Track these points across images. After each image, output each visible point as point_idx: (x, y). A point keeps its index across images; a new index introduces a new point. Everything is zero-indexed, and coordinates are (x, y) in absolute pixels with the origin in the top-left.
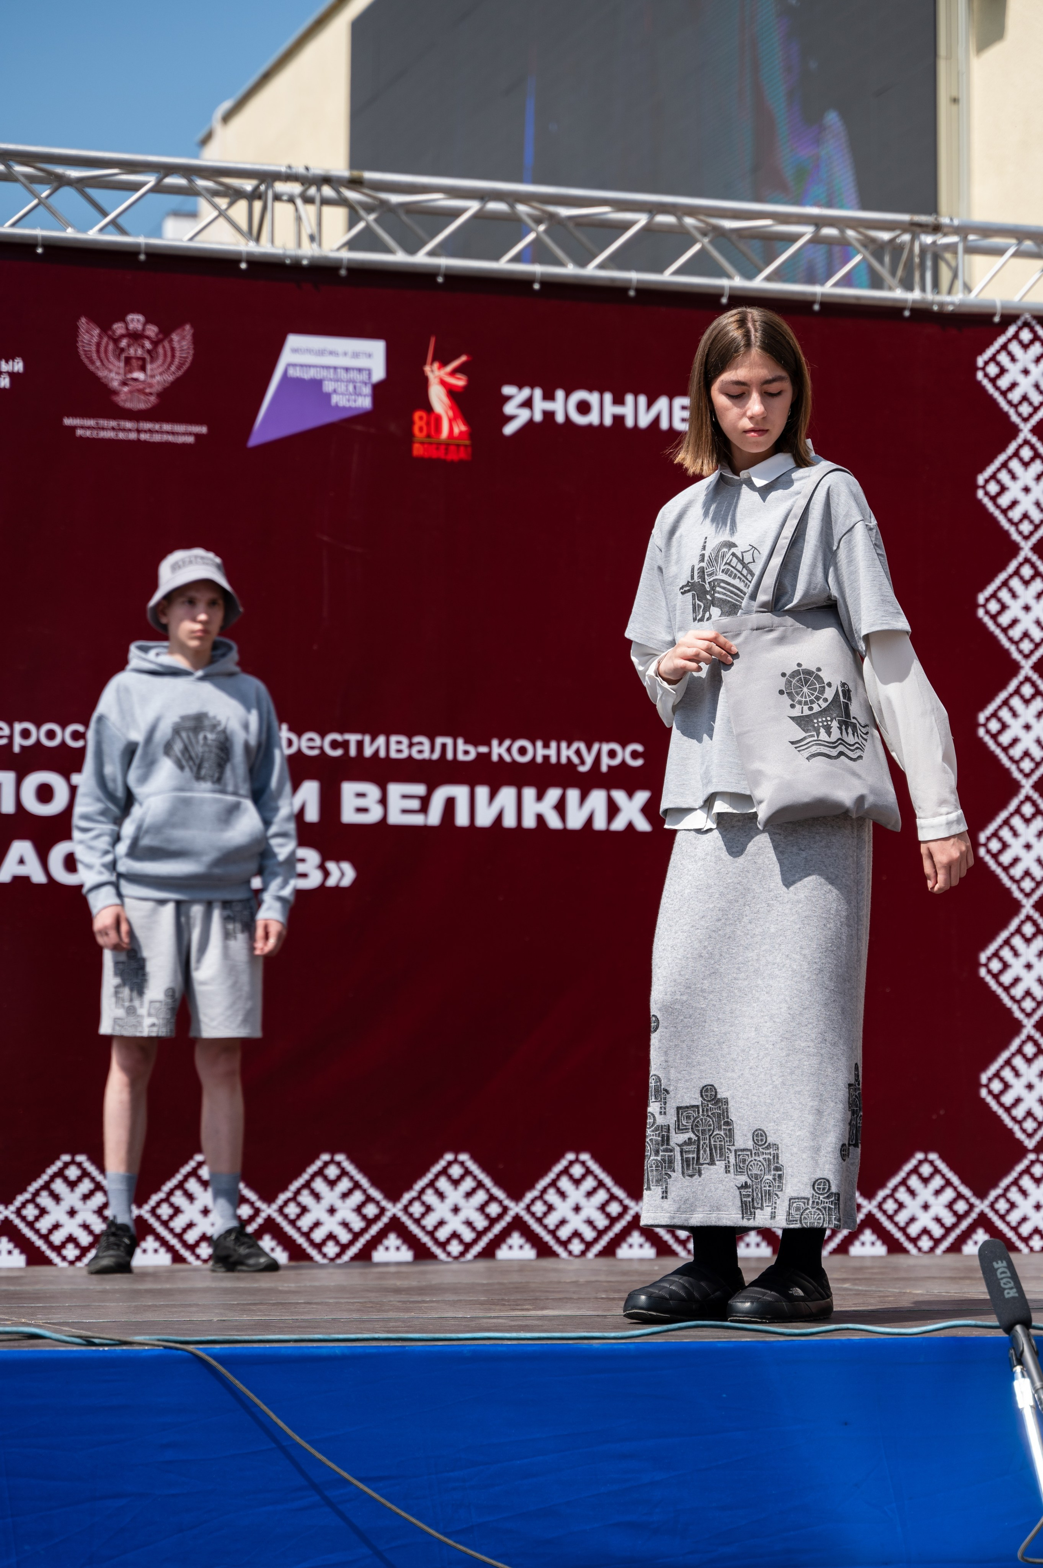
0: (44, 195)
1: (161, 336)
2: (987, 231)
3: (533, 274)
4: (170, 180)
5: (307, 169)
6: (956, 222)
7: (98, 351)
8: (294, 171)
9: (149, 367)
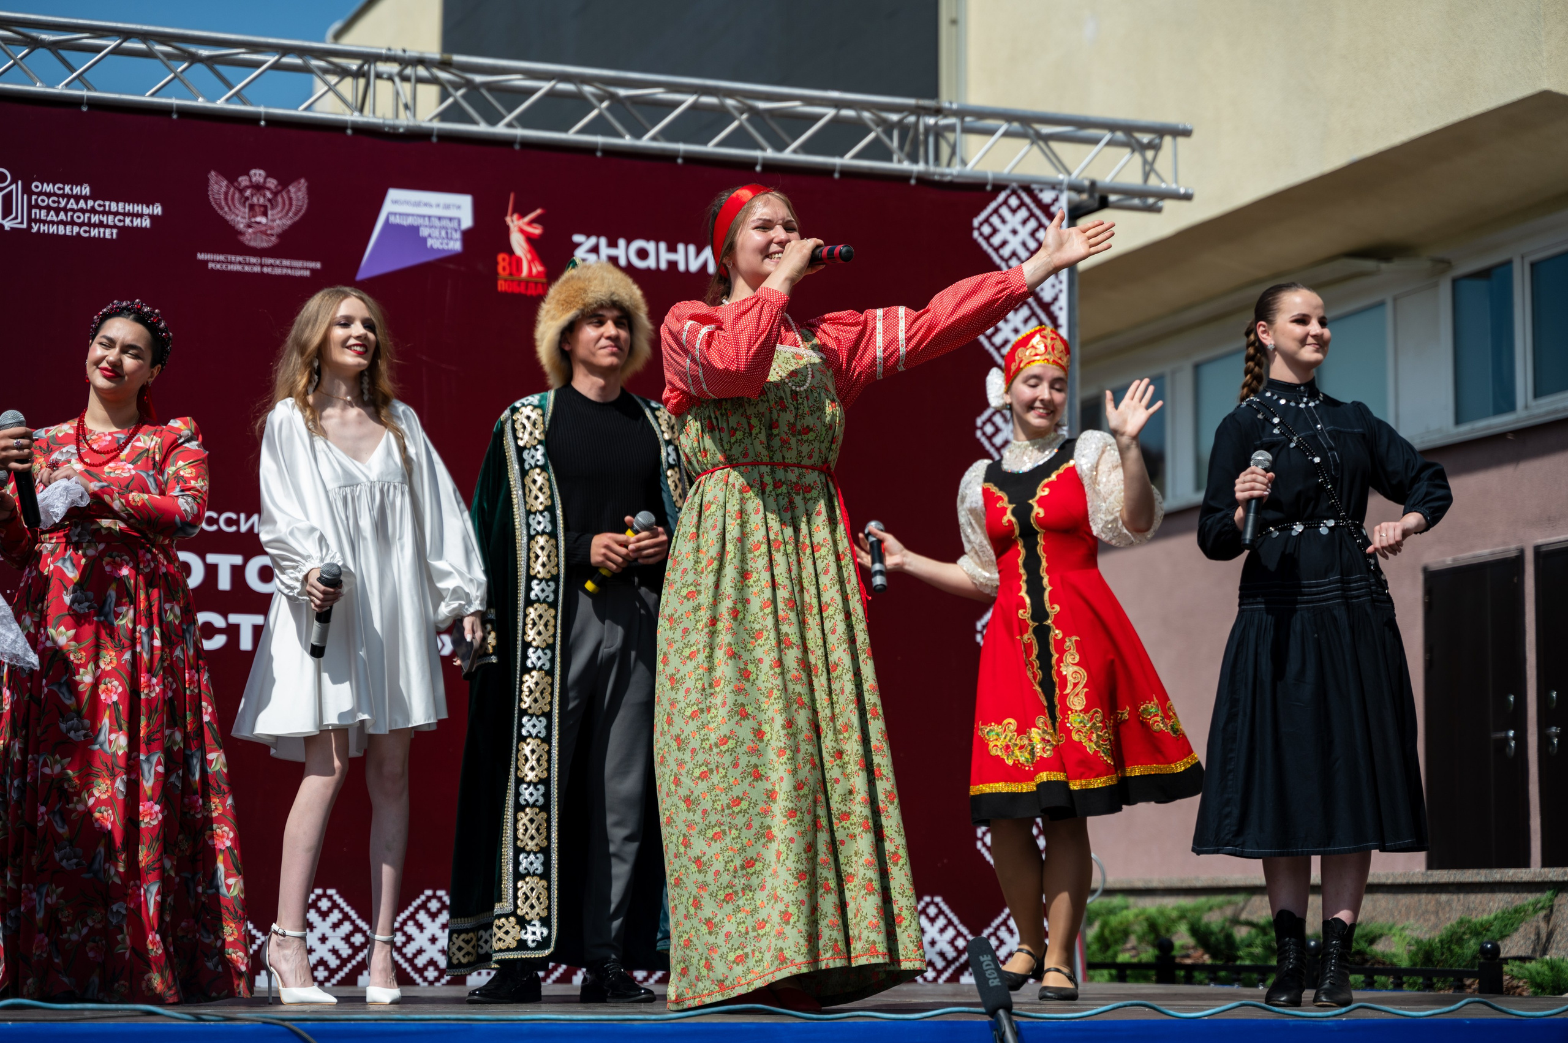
0: (179, 69)
1: (280, 188)
2: (981, 114)
3: (597, 144)
4: (287, 60)
5: (404, 51)
6: (955, 106)
7: (226, 199)
8: (393, 52)
9: (270, 213)
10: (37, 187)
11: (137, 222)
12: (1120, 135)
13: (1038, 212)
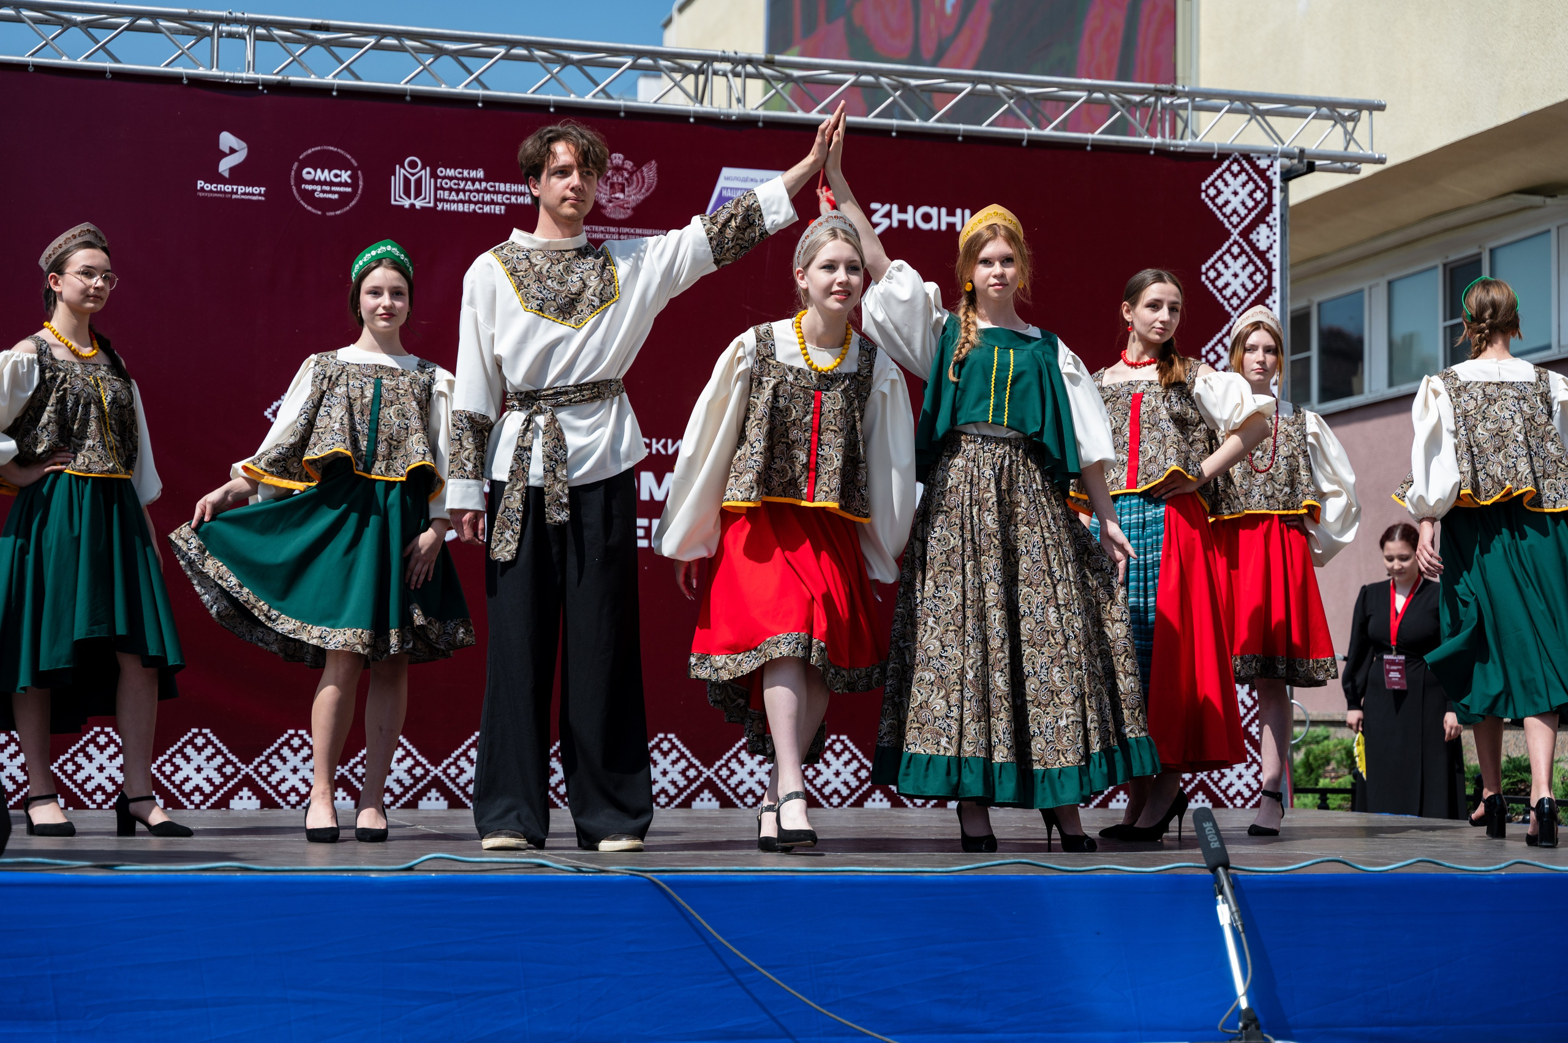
0: (555, 71)
1: (635, 168)
2: (1208, 95)
3: (892, 126)
4: (641, 61)
5: (736, 53)
6: (1187, 89)
8: (727, 54)
9: (626, 189)
10: (442, 172)
11: (521, 200)
12: (1324, 110)
13: (1256, 177)
